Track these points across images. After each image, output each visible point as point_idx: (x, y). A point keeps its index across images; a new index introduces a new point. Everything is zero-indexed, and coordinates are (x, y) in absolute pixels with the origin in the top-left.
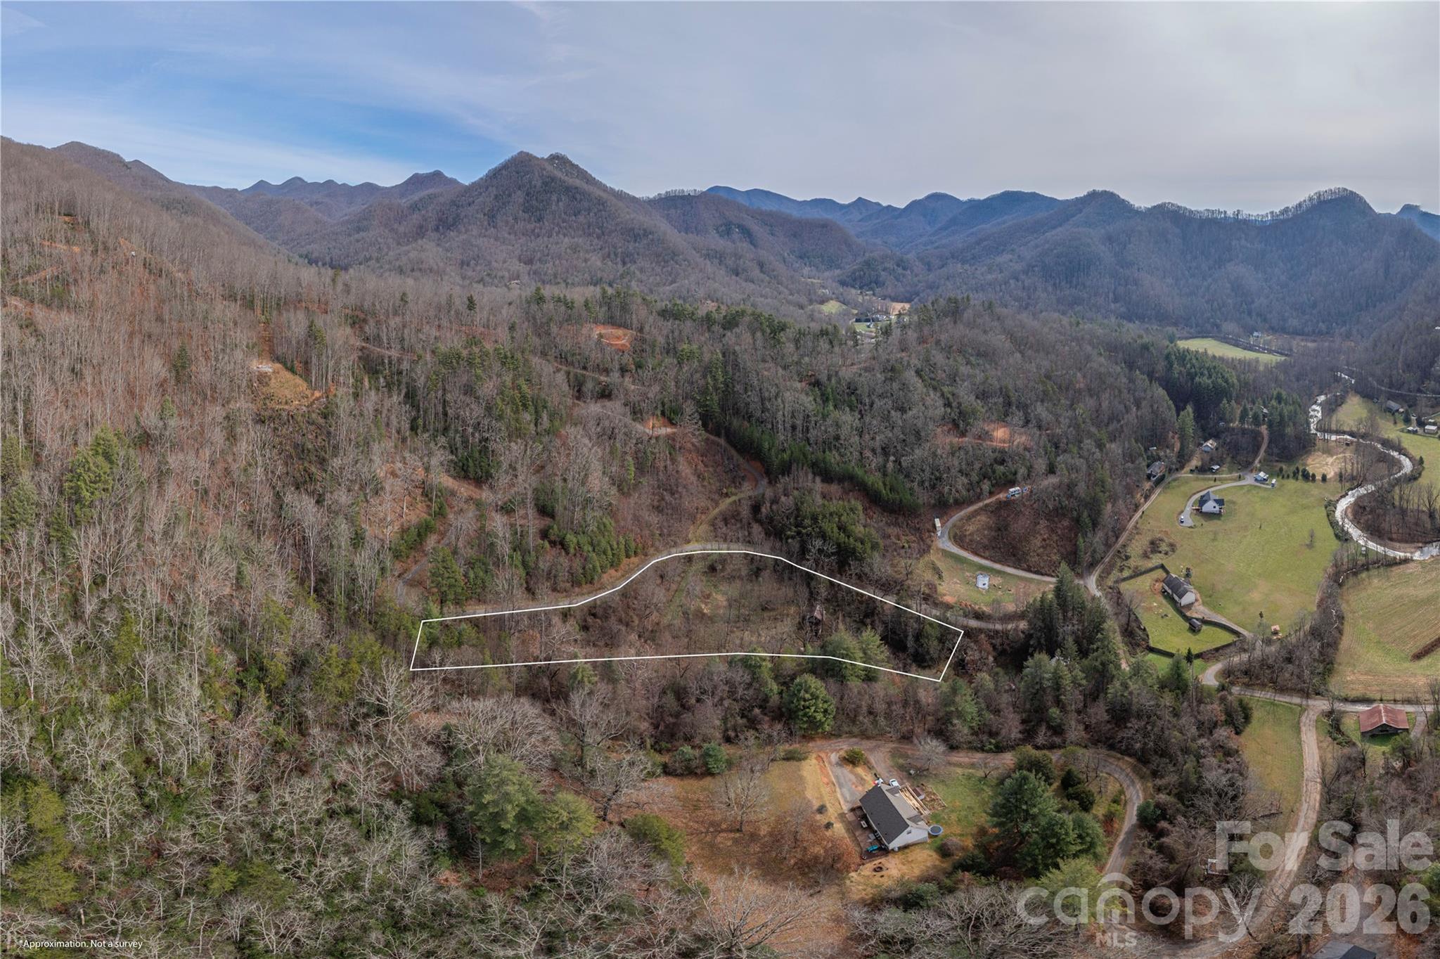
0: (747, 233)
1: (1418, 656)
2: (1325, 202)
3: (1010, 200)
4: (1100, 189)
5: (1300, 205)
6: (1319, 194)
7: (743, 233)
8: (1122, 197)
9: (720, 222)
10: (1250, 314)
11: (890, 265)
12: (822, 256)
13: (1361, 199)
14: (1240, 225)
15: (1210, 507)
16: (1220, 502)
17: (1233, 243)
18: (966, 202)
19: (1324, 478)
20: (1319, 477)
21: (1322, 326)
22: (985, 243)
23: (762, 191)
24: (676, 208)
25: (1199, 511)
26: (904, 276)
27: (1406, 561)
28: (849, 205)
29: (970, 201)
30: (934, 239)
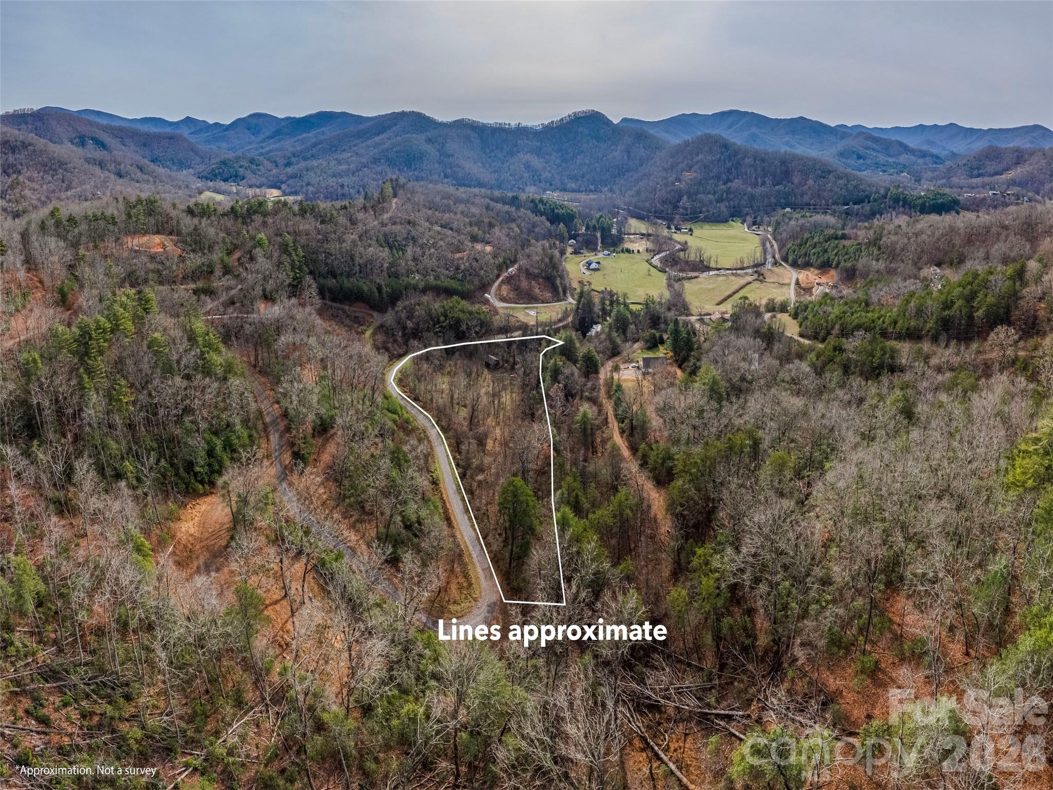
0: (102, 145)
1: (718, 304)
2: (580, 118)
3: (324, 118)
4: (407, 109)
5: (562, 119)
6: (575, 114)
7: (97, 144)
8: (427, 115)
9: (74, 136)
10: (540, 181)
11: (245, 163)
12: (172, 160)
13: (603, 116)
14: (522, 131)
15: (593, 266)
16: (598, 263)
17: (519, 142)
18: (283, 119)
19: (638, 251)
20: (636, 252)
21: (592, 187)
22: (320, 146)
23: (94, 111)
24: (26, 123)
25: (588, 269)
26: (259, 170)
27: (696, 277)
28: (178, 123)
29: (287, 118)
30: (263, 145)
